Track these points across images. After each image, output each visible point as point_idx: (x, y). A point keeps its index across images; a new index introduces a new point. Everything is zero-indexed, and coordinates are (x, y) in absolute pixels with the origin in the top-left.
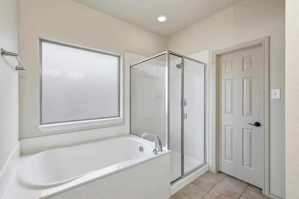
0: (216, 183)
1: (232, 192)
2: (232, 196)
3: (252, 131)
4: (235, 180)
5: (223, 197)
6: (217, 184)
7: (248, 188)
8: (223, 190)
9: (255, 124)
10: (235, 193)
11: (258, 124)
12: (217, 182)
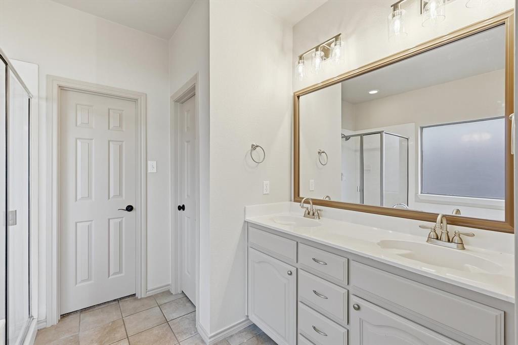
0: (75, 334)
1: (110, 325)
2: (114, 328)
3: (122, 220)
4: (96, 308)
5: (105, 340)
6: (78, 334)
7: (120, 305)
8: (96, 333)
9: (126, 208)
10: (114, 322)
11: (130, 208)
12: (76, 332)
